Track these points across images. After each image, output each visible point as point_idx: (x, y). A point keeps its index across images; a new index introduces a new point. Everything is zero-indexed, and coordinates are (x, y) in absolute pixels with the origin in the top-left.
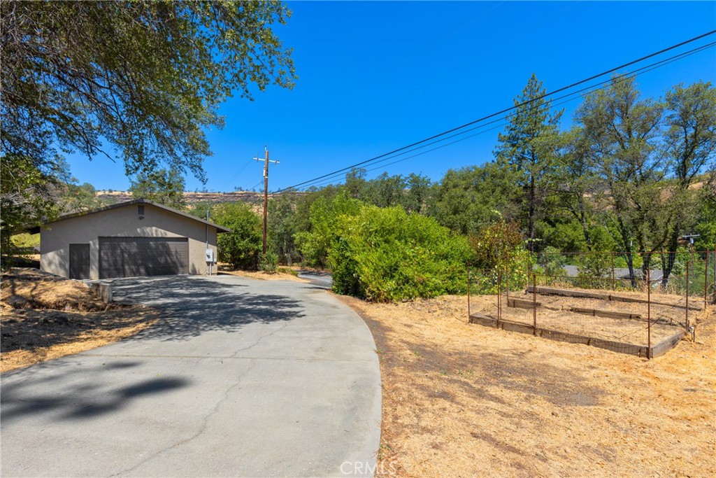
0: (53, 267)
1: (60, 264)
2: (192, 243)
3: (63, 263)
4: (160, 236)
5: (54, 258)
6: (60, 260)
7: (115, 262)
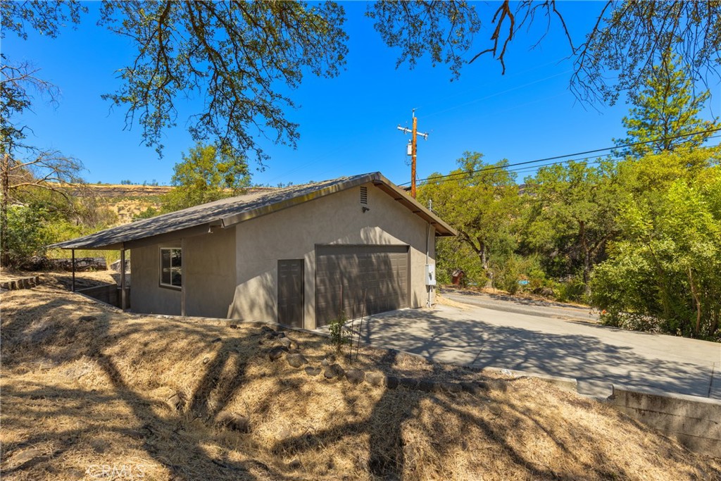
0: (256, 312)
1: (267, 305)
2: (416, 255)
3: (270, 303)
4: (384, 243)
5: (258, 294)
6: (267, 297)
7: (334, 297)
